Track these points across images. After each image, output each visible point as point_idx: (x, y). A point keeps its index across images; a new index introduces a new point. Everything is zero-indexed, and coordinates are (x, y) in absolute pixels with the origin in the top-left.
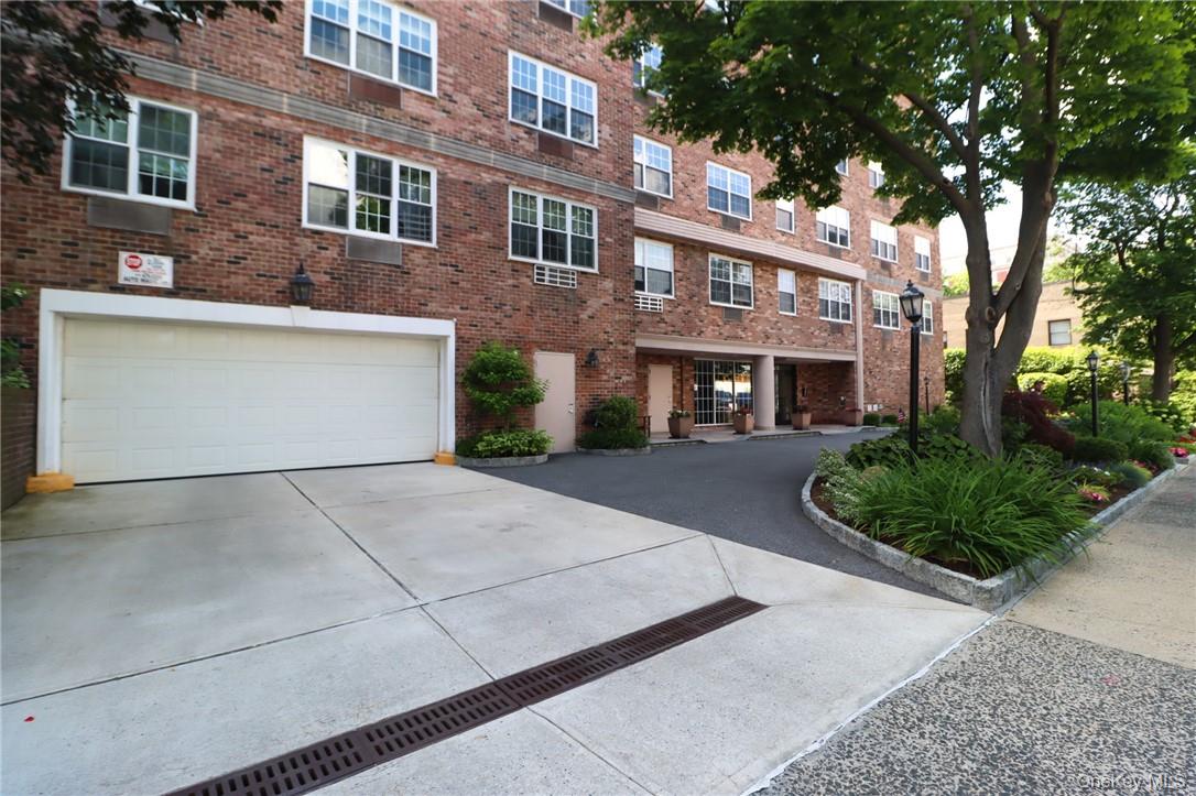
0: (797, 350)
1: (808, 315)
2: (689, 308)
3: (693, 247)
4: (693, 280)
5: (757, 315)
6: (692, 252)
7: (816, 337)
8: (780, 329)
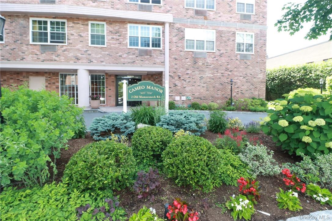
0: (104, 65)
1: (117, 45)
2: (13, 47)
3: (17, 16)
4: (17, 32)
5: (69, 47)
6: (16, 19)
7: (124, 58)
8: (90, 55)
